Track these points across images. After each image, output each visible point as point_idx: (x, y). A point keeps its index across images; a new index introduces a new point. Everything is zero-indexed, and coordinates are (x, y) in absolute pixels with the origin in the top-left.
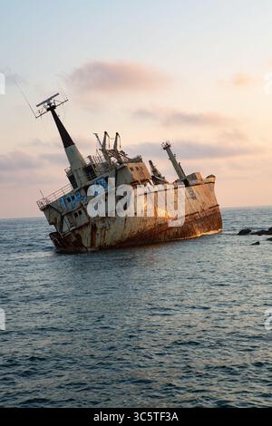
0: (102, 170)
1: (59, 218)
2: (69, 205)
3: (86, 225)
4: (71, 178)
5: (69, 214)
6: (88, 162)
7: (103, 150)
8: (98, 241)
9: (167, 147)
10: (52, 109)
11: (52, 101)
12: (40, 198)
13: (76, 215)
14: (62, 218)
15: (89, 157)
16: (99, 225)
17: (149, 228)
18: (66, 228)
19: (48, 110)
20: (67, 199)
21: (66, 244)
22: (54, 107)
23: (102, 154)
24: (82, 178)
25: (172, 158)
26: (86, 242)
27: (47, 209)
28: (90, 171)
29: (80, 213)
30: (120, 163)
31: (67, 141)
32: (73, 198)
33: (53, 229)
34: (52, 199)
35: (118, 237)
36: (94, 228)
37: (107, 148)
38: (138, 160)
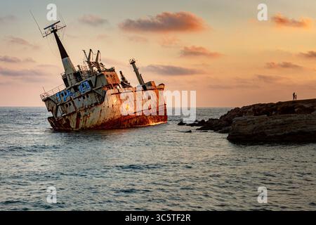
0: (87, 75)
1: (55, 107)
2: (63, 98)
3: (73, 113)
4: (65, 80)
5: (62, 105)
6: (77, 69)
7: (89, 62)
8: (81, 124)
9: (133, 63)
10: (54, 31)
11: (55, 26)
13: (67, 106)
14: (57, 107)
15: (79, 66)
16: (83, 113)
17: (117, 117)
18: (59, 114)
19: (52, 32)
20: (61, 94)
21: (59, 126)
22: (56, 30)
23: (87, 65)
24: (73, 82)
25: (136, 70)
26: (73, 125)
27: (47, 100)
28: (78, 75)
29: (70, 104)
30: (99, 71)
31: (64, 54)
32: (66, 94)
33: (50, 114)
34: (51, 94)
35: (95, 123)
36: (79, 116)
37: (91, 60)
38: (112, 70)
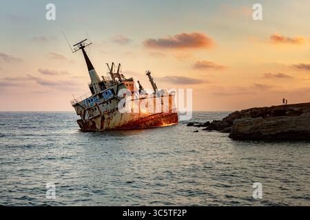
0: (110, 84)
1: (83, 111)
2: (89, 104)
3: (99, 116)
4: (91, 89)
5: (89, 109)
6: (101, 79)
7: (111, 73)
8: (105, 126)
9: (148, 74)
10: (82, 48)
11: (82, 43)
12: (72, 99)
13: (93, 110)
14: (85, 111)
15: (103, 77)
16: (106, 117)
17: (135, 120)
18: (86, 118)
19: (80, 48)
20: (88, 100)
21: (86, 127)
22: (84, 47)
23: (110, 75)
24: (98, 90)
25: (151, 80)
26: (98, 126)
27: (76, 106)
28: (102, 84)
29: (96, 109)
30: (120, 80)
31: (90, 67)
32: (92, 100)
33: (79, 117)
34: (80, 100)
35: (117, 125)
36: (103, 118)
37: (113, 72)
38: (131, 80)
